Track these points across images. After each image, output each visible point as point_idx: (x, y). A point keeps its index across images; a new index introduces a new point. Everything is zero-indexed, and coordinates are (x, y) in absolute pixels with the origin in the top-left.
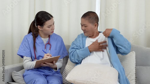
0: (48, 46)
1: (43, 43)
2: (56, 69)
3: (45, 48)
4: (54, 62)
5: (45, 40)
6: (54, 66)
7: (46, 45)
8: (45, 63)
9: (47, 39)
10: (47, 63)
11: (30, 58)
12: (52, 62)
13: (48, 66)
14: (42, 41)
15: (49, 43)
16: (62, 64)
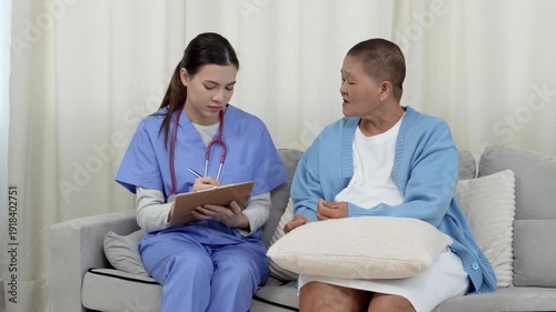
0: (218, 151)
1: (199, 140)
2: (247, 229)
3: (208, 156)
4: (234, 204)
5: (208, 133)
6: (240, 221)
7: (209, 148)
9: (214, 129)
10: (213, 207)
11: (156, 194)
12: (227, 206)
14: (198, 133)
15: (218, 141)
16: (268, 212)
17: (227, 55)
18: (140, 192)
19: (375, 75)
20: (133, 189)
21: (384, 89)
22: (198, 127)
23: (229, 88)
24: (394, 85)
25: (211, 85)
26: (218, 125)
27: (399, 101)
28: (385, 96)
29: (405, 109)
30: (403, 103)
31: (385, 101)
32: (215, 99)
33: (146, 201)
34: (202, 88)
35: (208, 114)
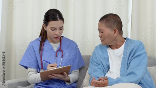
0: (60, 54)
1: (52, 49)
2: (69, 82)
4: (65, 73)
5: (56, 46)
6: (67, 78)
7: (57, 52)
8: (53, 74)
9: (58, 45)
10: (56, 75)
12: (62, 74)
13: (58, 78)
14: (52, 46)
15: (60, 50)
16: (78, 76)
17: (58, 16)
18: (29, 69)
19: (110, 27)
20: (27, 68)
21: (115, 32)
22: (52, 44)
23: (61, 28)
24: (119, 30)
25: (53, 29)
26: (59, 43)
27: (122, 36)
28: (116, 34)
29: (125, 39)
30: (124, 36)
31: (116, 36)
32: (56, 34)
33: (31, 73)
34: (50, 30)
35: (55, 40)
